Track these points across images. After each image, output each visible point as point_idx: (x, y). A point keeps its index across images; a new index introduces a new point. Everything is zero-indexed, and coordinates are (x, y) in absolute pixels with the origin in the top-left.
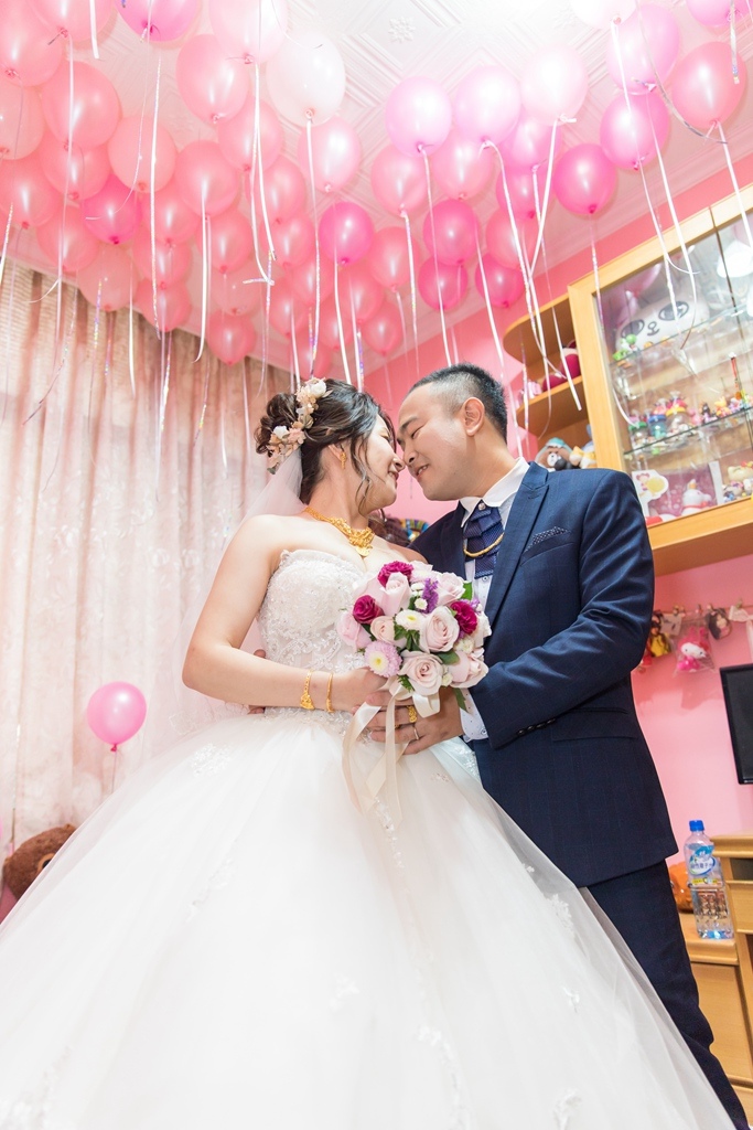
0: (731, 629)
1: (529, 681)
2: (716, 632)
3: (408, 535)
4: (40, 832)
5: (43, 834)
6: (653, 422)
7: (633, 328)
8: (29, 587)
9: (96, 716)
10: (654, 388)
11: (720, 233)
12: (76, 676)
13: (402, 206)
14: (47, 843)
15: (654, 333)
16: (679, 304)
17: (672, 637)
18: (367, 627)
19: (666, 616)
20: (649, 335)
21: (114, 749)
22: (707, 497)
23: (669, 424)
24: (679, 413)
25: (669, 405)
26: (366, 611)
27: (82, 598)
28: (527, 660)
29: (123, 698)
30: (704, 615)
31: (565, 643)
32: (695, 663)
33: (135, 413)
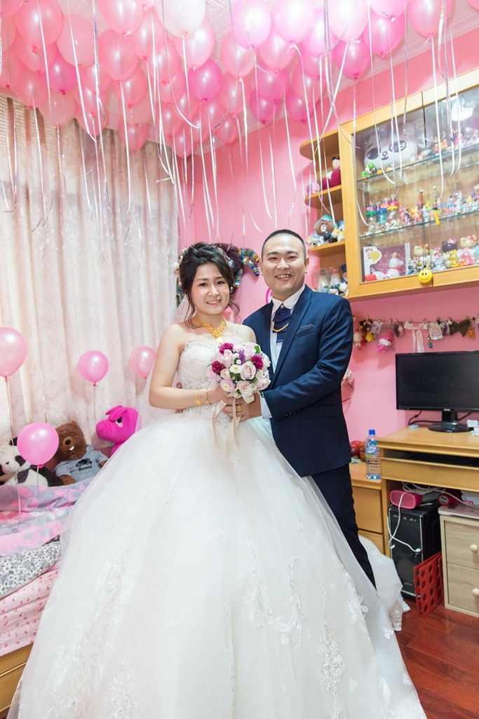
0: (405, 333)
1: (290, 396)
2: (397, 333)
3: (242, 259)
4: (60, 425)
5: (62, 426)
6: (379, 213)
7: (374, 154)
8: (35, 299)
9: (83, 369)
10: (384, 189)
11: (426, 109)
12: (67, 346)
13: (240, 74)
14: (65, 432)
15: (385, 159)
16: (401, 142)
17: (376, 334)
18: (219, 374)
19: (375, 322)
20: (383, 159)
21: (95, 385)
22: (402, 263)
23: (388, 215)
24: (394, 210)
25: (389, 203)
26: (218, 367)
27: (64, 304)
28: (290, 386)
29: (96, 359)
30: (393, 324)
31: (308, 379)
32: (386, 349)
33: (79, 184)
